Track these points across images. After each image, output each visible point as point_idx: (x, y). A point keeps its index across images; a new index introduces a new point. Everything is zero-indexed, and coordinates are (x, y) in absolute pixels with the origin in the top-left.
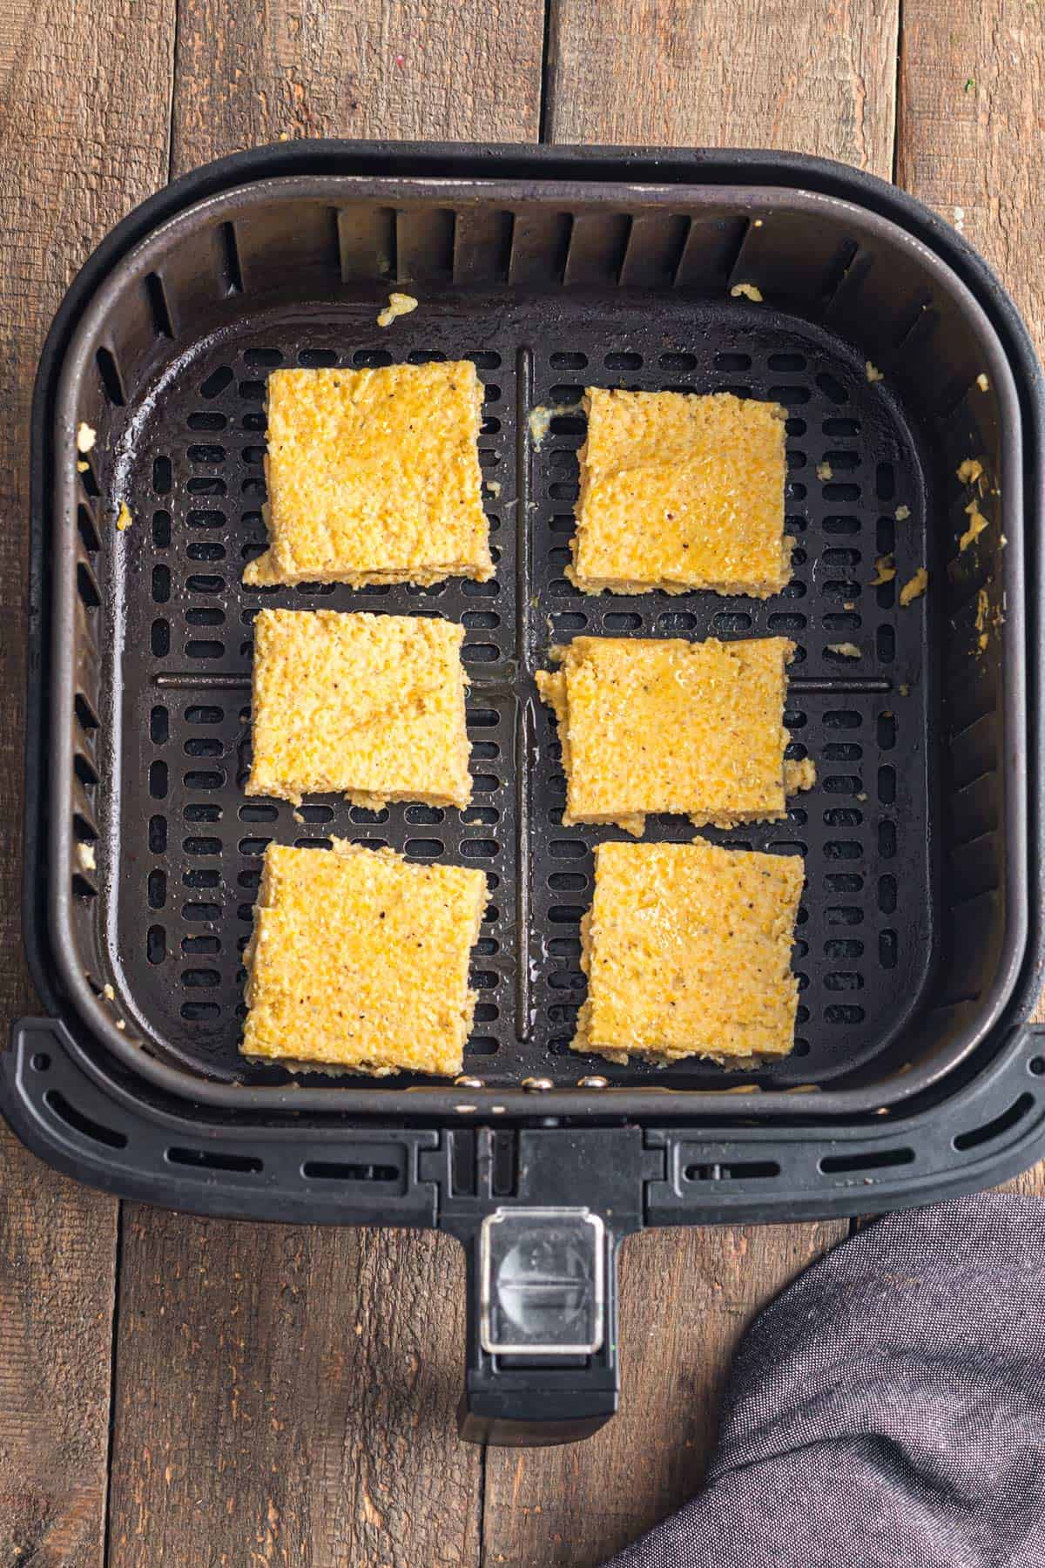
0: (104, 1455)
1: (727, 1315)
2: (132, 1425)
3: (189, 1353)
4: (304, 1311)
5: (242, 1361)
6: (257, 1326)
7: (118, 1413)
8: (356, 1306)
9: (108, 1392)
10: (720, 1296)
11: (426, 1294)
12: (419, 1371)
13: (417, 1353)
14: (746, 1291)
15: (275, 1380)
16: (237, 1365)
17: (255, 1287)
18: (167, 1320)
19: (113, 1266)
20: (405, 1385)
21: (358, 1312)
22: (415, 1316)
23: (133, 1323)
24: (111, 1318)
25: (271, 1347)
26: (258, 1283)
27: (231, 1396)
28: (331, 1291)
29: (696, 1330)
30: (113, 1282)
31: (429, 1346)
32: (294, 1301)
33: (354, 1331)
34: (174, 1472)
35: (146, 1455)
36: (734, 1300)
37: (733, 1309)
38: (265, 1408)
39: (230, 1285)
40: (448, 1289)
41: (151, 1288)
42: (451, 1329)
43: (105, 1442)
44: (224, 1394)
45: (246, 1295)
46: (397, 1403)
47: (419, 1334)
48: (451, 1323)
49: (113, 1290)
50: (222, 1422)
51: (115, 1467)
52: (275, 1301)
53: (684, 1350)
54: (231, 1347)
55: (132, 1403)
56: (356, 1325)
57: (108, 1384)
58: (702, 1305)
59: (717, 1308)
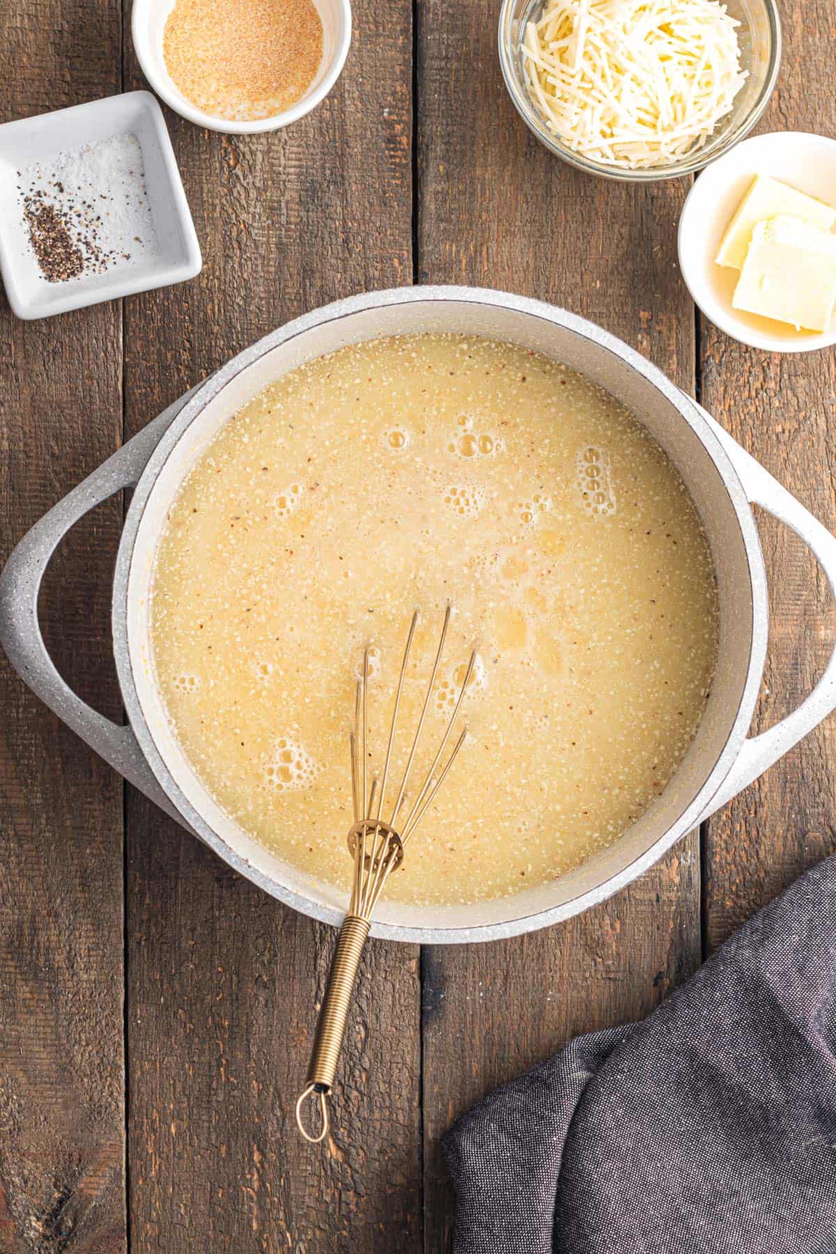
0: (123, 1115)
1: (608, 981)
2: (142, 1091)
3: (185, 1032)
4: (274, 994)
5: (226, 1036)
6: (238, 1008)
7: (131, 1081)
8: (314, 988)
9: (123, 1067)
10: (601, 968)
11: (369, 976)
12: (367, 1036)
13: (365, 1025)
14: (622, 963)
15: (254, 1050)
16: (223, 1039)
17: (234, 977)
18: (166, 1007)
19: (122, 966)
20: (356, 1048)
21: (317, 993)
22: (362, 994)
23: (138, 1010)
24: (122, 1007)
25: (250, 1025)
26: (238, 975)
27: (219, 1065)
28: (294, 977)
29: (583, 994)
30: (122, 979)
31: (374, 1017)
32: (265, 987)
33: (314, 1009)
34: (178, 1127)
35: (155, 1115)
36: (612, 968)
37: (612, 976)
38: (247, 1072)
39: (214, 977)
40: (386, 971)
41: (151, 982)
42: (390, 1003)
43: (122, 1106)
44: (214, 1063)
45: (228, 984)
46: (351, 1063)
47: (365, 1009)
48: (390, 997)
49: (122, 985)
50: (214, 1085)
51: (131, 1125)
52: (250, 988)
53: (574, 1010)
54: (218, 1026)
55: (143, 1073)
56: (315, 1003)
57: (123, 1060)
58: (587, 975)
59: (599, 977)
